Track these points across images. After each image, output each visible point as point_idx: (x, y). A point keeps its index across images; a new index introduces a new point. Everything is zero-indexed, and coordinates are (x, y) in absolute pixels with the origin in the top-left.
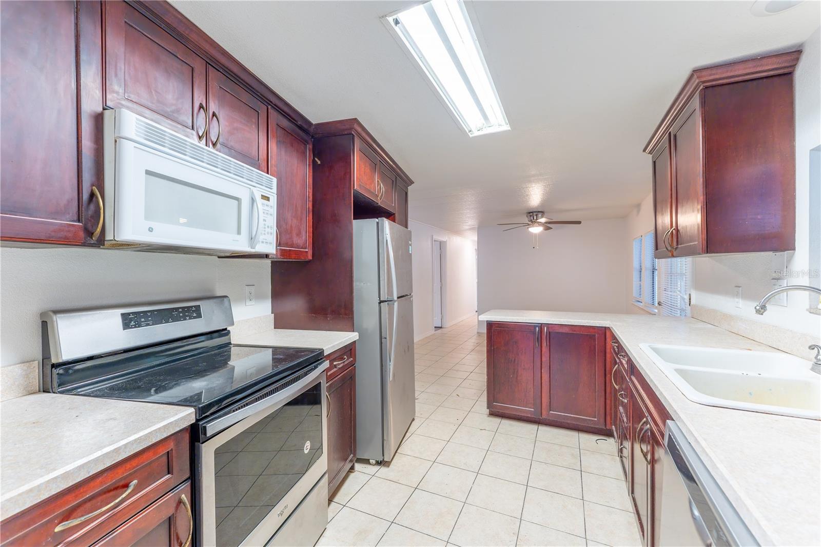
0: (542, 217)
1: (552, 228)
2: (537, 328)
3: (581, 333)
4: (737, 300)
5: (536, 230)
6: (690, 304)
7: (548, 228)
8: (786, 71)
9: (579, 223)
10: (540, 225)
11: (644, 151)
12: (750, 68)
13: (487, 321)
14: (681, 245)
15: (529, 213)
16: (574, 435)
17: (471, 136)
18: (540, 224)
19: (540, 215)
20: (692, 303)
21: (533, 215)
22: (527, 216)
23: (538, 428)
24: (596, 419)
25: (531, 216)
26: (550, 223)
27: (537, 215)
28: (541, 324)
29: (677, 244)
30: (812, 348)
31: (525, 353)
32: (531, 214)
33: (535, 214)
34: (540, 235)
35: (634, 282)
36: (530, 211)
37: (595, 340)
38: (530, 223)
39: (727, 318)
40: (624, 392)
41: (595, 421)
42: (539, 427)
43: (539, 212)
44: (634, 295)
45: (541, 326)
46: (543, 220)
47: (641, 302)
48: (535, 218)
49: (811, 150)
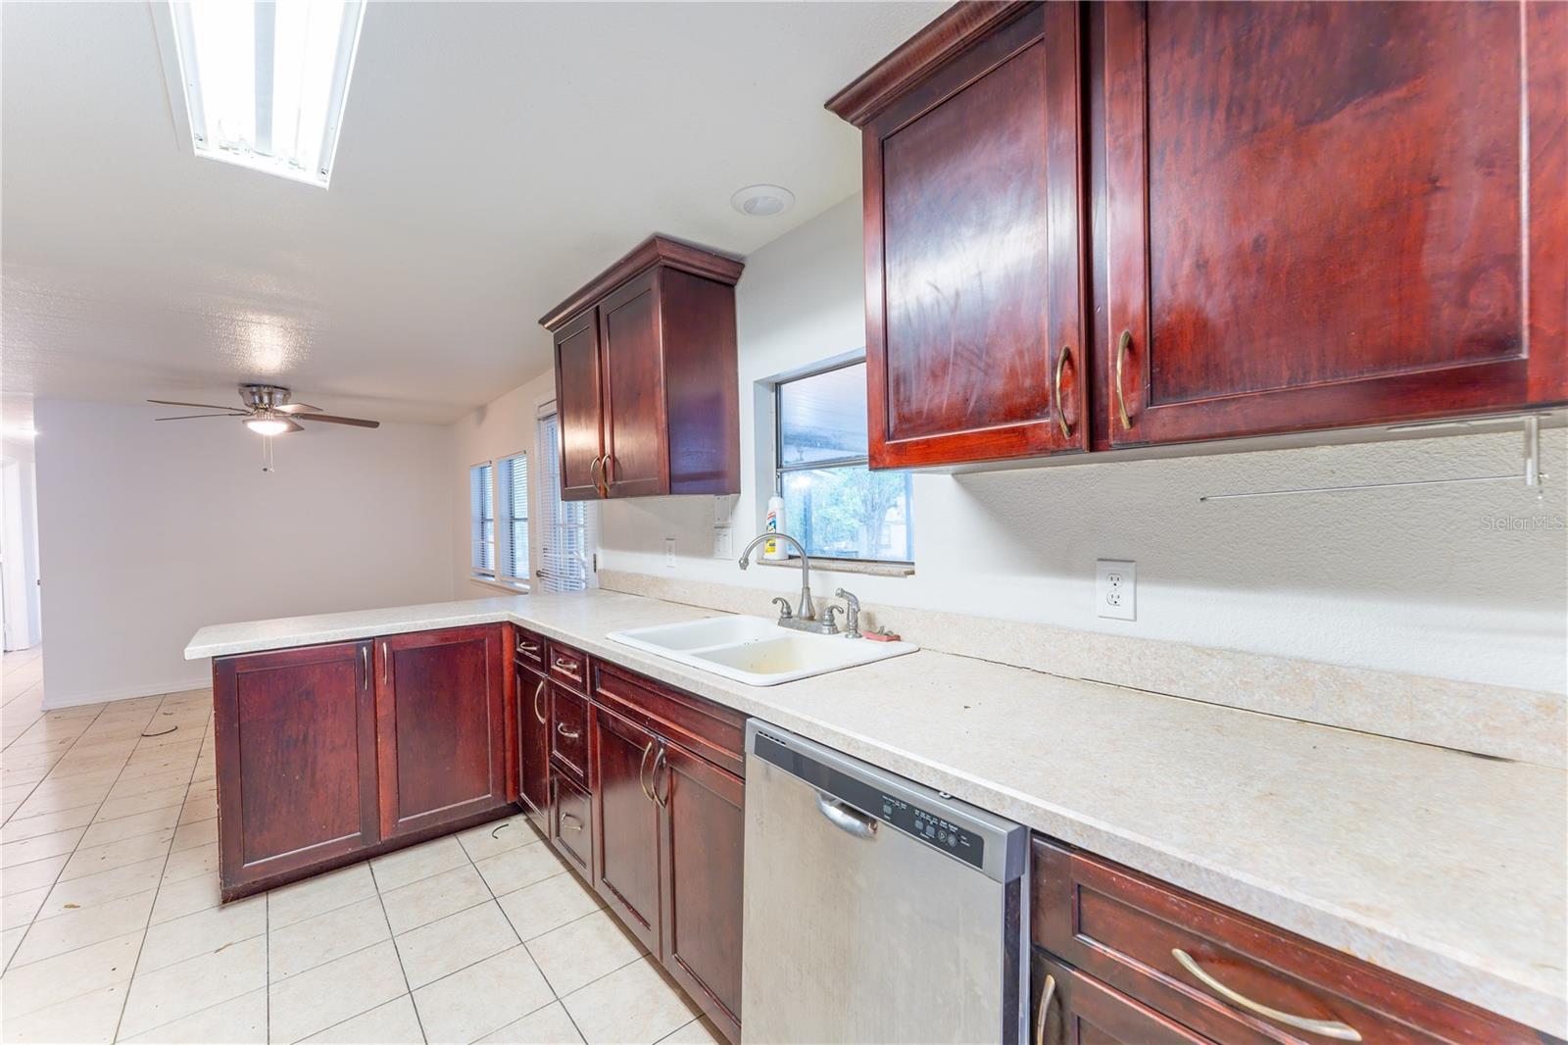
0: (285, 402)
1: (303, 429)
2: (364, 649)
3: (460, 641)
4: (668, 556)
5: (269, 428)
6: (595, 570)
7: (297, 428)
8: (727, 280)
9: (375, 424)
10: (277, 419)
11: (542, 322)
12: (703, 262)
13: (213, 657)
14: (621, 480)
15: (248, 386)
16: (450, 842)
17: (197, 152)
18: (284, 416)
19: (279, 396)
20: (598, 568)
21: (259, 393)
22: (241, 393)
23: (371, 869)
24: (490, 795)
25: (253, 394)
26: (305, 416)
27: (270, 394)
28: (373, 638)
29: (614, 480)
30: (775, 602)
31: (334, 712)
32: (254, 389)
33: (266, 390)
34: (276, 441)
35: (473, 543)
36: (247, 382)
37: (483, 650)
38: (251, 410)
39: (656, 581)
40: (564, 722)
41: (486, 798)
42: (373, 867)
43: (276, 387)
44: (473, 565)
45: (373, 642)
46: (289, 408)
47: (493, 576)
48: (266, 399)
49: (755, 382)
